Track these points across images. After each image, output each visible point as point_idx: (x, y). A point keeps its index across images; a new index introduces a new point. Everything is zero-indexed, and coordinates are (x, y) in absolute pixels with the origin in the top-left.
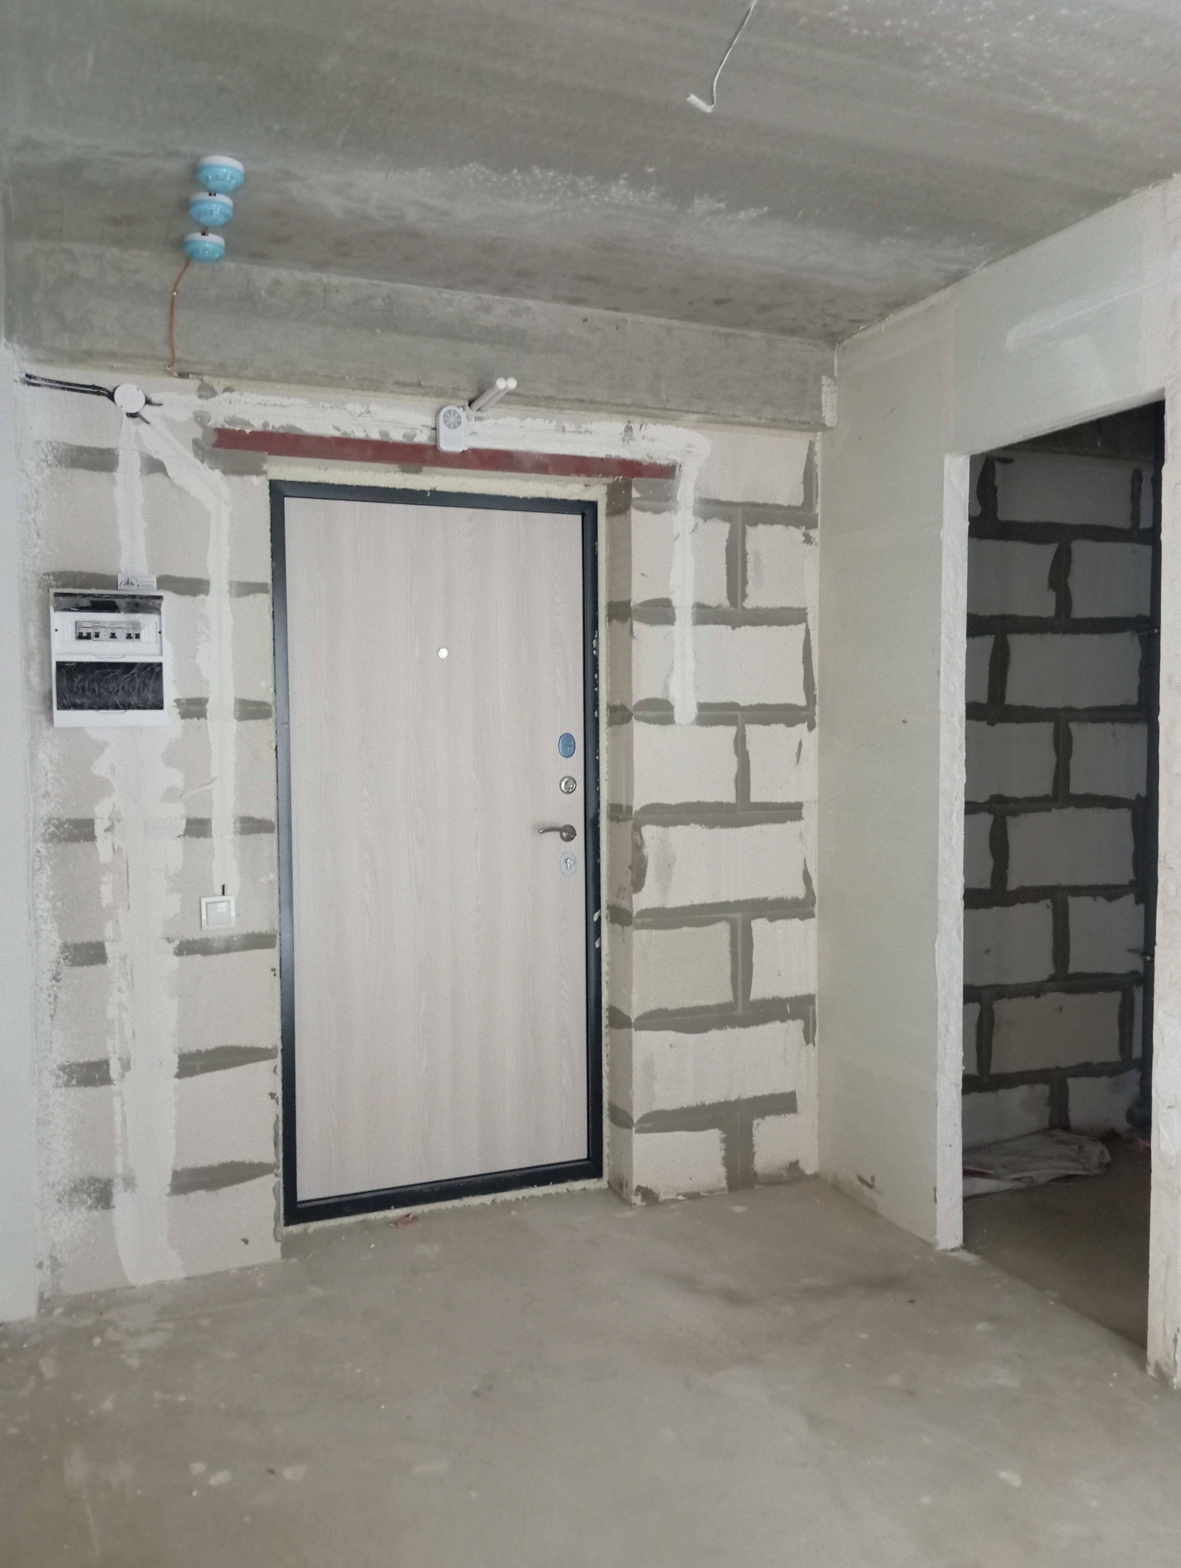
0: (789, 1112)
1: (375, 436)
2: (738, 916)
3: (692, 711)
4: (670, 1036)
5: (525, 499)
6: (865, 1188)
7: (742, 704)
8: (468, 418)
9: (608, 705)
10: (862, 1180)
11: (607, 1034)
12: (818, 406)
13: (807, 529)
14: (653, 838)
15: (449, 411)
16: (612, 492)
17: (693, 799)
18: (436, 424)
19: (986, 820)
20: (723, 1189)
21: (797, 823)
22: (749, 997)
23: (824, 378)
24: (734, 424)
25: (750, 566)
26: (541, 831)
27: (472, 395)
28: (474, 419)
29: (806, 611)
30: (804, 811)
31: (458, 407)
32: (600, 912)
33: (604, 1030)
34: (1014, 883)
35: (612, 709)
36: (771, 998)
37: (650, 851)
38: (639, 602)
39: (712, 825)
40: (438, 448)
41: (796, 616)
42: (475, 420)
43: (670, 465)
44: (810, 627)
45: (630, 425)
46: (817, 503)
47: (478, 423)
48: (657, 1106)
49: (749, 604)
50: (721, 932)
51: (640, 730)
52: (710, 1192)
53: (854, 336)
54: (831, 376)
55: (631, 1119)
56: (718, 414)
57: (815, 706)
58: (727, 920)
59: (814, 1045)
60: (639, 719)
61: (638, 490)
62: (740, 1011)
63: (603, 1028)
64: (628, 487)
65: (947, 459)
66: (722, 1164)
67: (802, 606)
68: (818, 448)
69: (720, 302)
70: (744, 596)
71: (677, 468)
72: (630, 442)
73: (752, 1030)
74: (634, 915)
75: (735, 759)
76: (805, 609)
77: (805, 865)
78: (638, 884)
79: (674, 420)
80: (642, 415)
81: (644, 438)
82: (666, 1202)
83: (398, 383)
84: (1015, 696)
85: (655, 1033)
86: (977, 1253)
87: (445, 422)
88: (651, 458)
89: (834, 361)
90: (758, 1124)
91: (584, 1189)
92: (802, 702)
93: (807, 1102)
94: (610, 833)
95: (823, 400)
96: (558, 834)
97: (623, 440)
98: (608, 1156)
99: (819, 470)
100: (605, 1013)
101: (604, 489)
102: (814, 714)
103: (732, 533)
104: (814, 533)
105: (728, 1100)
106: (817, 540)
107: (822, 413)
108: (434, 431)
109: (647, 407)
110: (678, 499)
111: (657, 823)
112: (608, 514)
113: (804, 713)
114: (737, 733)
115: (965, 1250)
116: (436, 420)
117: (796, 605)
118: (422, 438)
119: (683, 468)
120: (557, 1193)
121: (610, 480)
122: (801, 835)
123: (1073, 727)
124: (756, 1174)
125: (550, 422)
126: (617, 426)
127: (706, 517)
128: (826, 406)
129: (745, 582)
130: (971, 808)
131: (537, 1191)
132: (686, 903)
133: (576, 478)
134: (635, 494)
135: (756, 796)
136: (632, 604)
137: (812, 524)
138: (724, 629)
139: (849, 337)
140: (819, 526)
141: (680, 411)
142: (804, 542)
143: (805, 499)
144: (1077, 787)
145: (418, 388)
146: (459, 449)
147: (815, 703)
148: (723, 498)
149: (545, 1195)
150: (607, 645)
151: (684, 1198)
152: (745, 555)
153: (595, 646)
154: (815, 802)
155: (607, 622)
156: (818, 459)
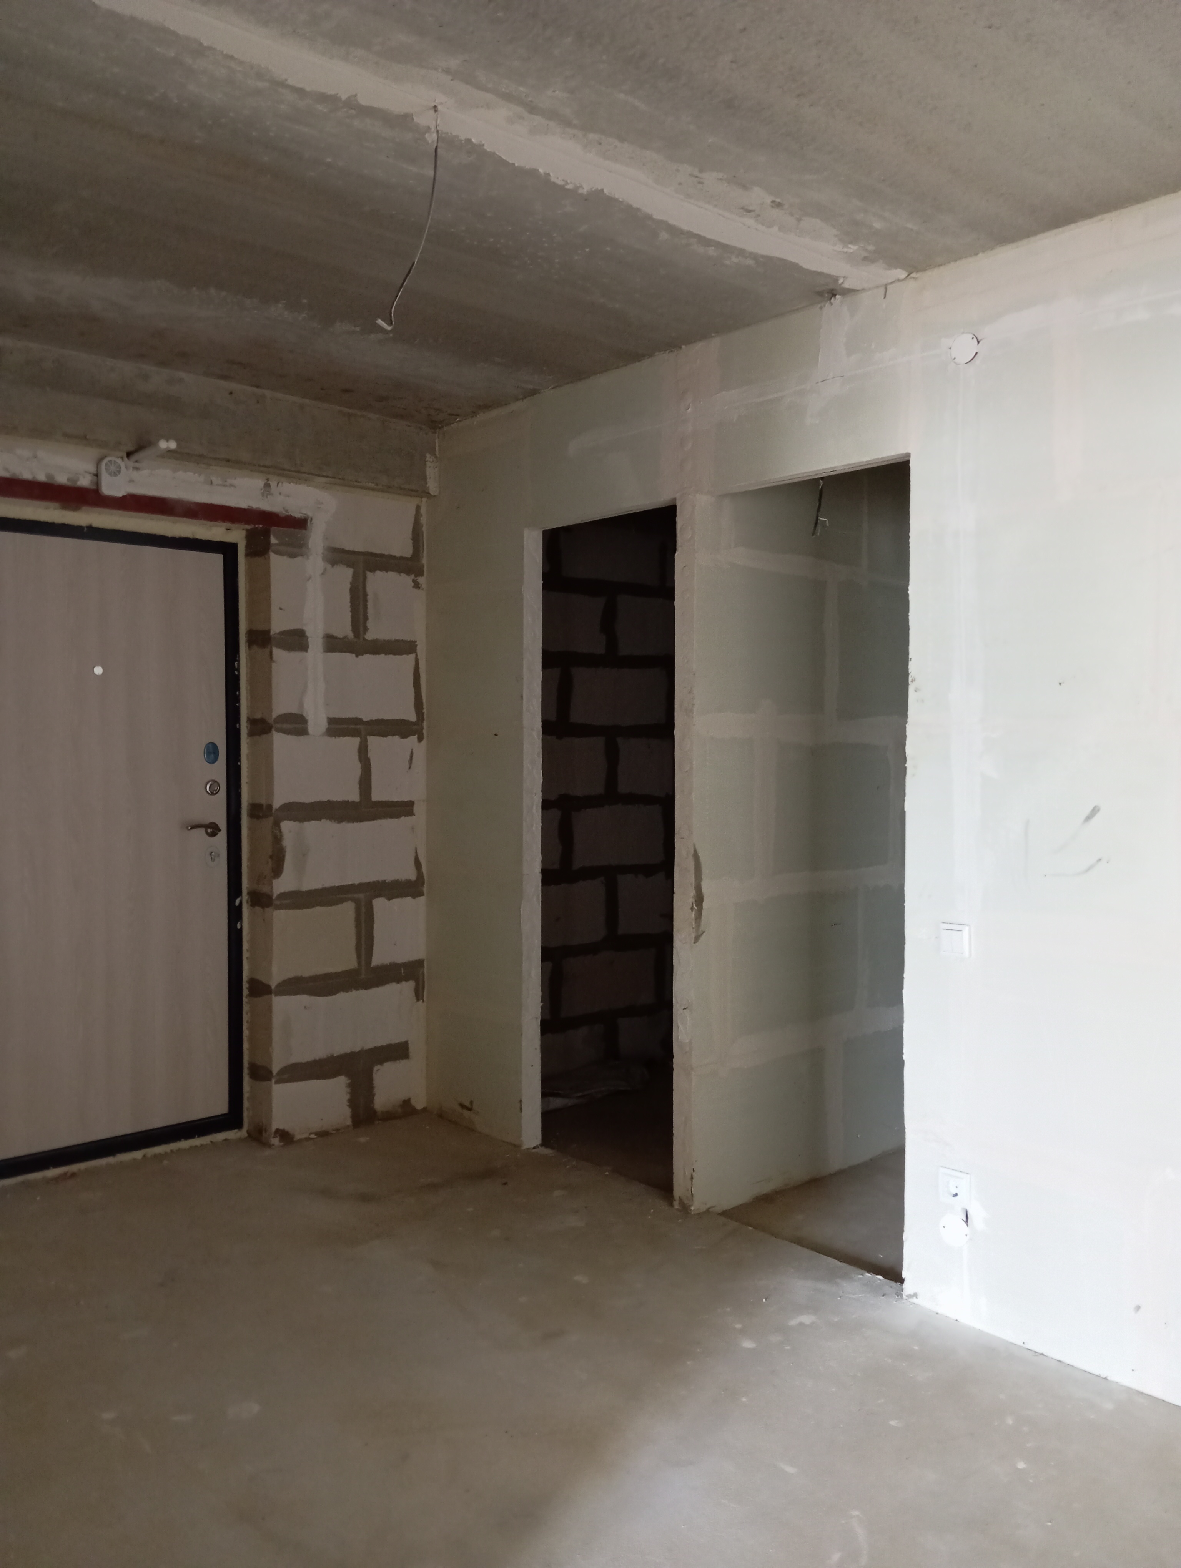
0: (402, 1059)
1: (42, 477)
2: (361, 896)
3: (323, 725)
4: (304, 999)
5: (173, 538)
6: (466, 1113)
7: (365, 719)
8: (126, 468)
9: (248, 719)
10: (462, 1106)
11: (247, 1002)
12: (424, 478)
13: (416, 577)
14: (290, 832)
15: (110, 461)
16: (251, 536)
17: (324, 798)
18: (97, 471)
19: (556, 813)
20: (348, 1126)
21: (409, 817)
22: (370, 963)
23: (428, 455)
24: (354, 487)
25: (370, 605)
26: (189, 828)
27: (131, 449)
28: (131, 468)
29: (416, 643)
30: (416, 809)
31: (118, 458)
32: (242, 897)
33: (245, 1000)
34: (577, 864)
35: (252, 722)
36: (388, 964)
37: (288, 842)
38: (278, 631)
39: (340, 820)
40: (100, 491)
41: (406, 648)
42: (133, 470)
43: (303, 518)
44: (419, 657)
45: (268, 482)
46: (423, 557)
47: (135, 472)
48: (294, 1060)
49: (369, 636)
50: (347, 910)
51: (279, 740)
52: (338, 1130)
53: (452, 425)
54: (433, 453)
55: (271, 1072)
56: (343, 479)
57: (423, 722)
58: (353, 900)
59: (423, 1001)
60: (278, 730)
61: (277, 537)
62: (363, 976)
63: (244, 998)
64: (266, 534)
65: (526, 533)
66: (348, 1105)
67: (412, 639)
68: (423, 511)
69: (346, 391)
70: (366, 629)
71: (309, 521)
72: (268, 496)
73: (373, 991)
74: (274, 898)
75: (359, 765)
76: (415, 642)
77: (416, 852)
78: (277, 871)
79: (306, 480)
80: (279, 475)
81: (280, 494)
82: (300, 1140)
83: (66, 435)
84: (577, 716)
85: (293, 997)
86: (553, 1148)
87: (107, 470)
88: (287, 511)
89: (435, 442)
90: (378, 1070)
91: (226, 1140)
92: (413, 718)
93: (417, 1050)
94: (250, 829)
95: (427, 474)
96: (203, 830)
97: (263, 494)
98: (247, 1109)
99: (424, 529)
100: (245, 986)
101: (243, 533)
102: (423, 728)
103: (355, 576)
104: (421, 580)
105: (353, 1050)
106: (424, 586)
107: (427, 484)
108: (96, 477)
109: (284, 470)
110: (310, 546)
111: (294, 819)
112: (247, 555)
113: (415, 727)
114: (361, 743)
115: (543, 1147)
116: (97, 468)
117: (408, 638)
118: (85, 482)
119: (313, 521)
120: (202, 1145)
121: (249, 527)
122: (413, 828)
123: (620, 741)
124: (375, 1112)
125: (200, 475)
126: (258, 482)
127: (333, 563)
128: (430, 478)
129: (366, 618)
130: (546, 805)
131: (184, 1144)
132: (319, 886)
133: (221, 523)
134: (273, 540)
135: (376, 796)
136: (272, 633)
137: (420, 573)
138: (349, 657)
139: (447, 425)
140: (425, 573)
141: (313, 474)
142: (413, 587)
143: (414, 553)
144: (623, 788)
145: (84, 439)
146: (120, 494)
147: (423, 719)
148: (347, 549)
149: (191, 1147)
150: (247, 666)
151: (315, 1137)
152: (365, 595)
153: (236, 667)
154: (424, 801)
155: (247, 648)
156: (423, 520)
